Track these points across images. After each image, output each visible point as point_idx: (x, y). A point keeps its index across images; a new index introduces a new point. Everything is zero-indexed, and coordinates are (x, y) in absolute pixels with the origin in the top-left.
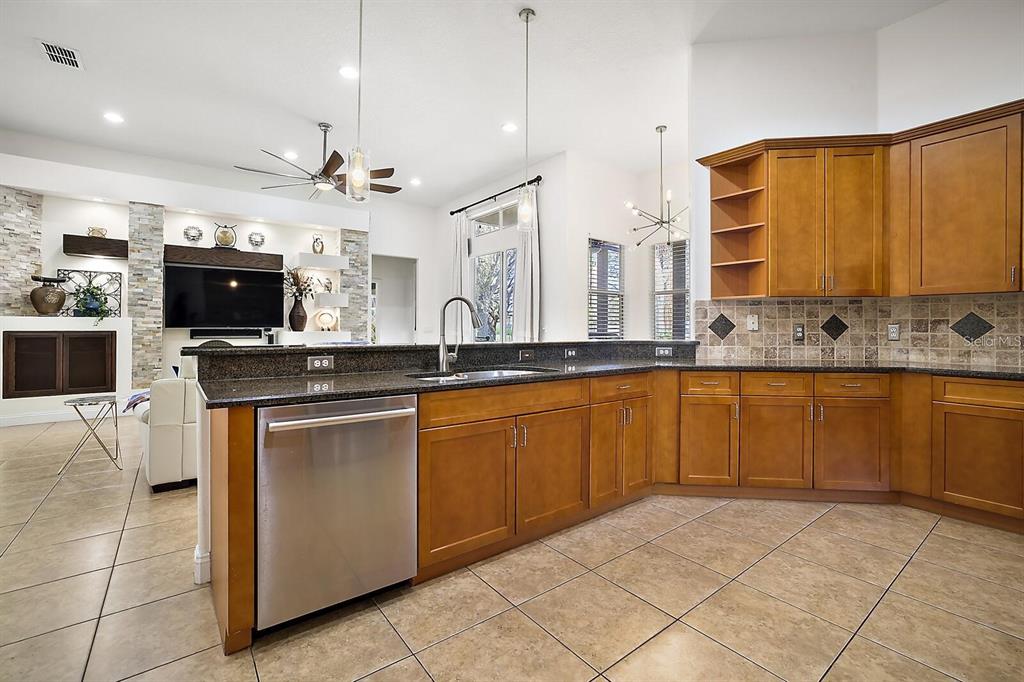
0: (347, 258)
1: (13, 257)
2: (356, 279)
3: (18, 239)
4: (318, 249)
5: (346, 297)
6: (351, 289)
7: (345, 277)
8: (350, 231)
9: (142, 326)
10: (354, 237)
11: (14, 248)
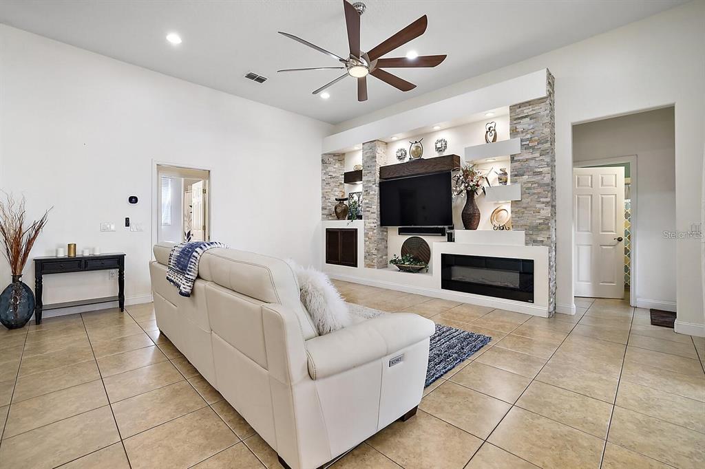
0: (518, 139)
1: (332, 190)
2: (532, 163)
3: (335, 180)
4: (491, 139)
5: (518, 186)
6: (525, 177)
7: (516, 164)
8: (520, 105)
9: (368, 226)
10: (527, 111)
11: (333, 185)
